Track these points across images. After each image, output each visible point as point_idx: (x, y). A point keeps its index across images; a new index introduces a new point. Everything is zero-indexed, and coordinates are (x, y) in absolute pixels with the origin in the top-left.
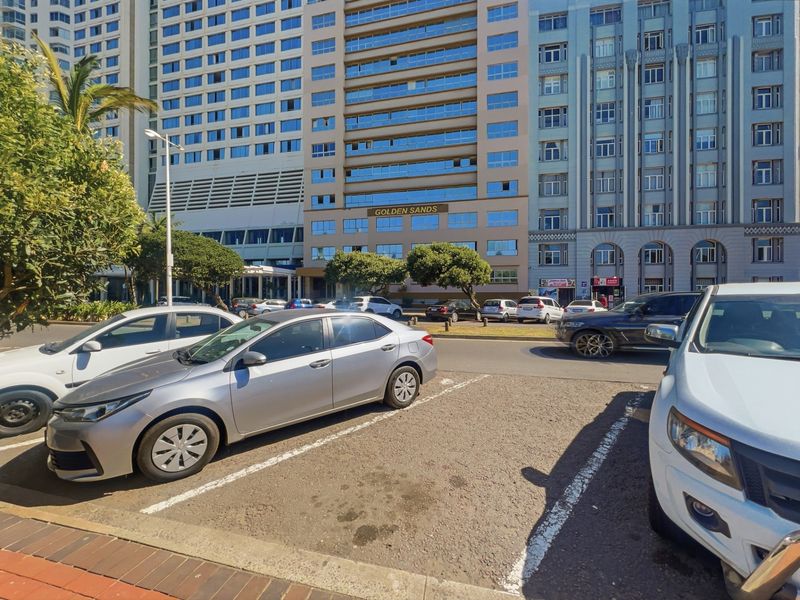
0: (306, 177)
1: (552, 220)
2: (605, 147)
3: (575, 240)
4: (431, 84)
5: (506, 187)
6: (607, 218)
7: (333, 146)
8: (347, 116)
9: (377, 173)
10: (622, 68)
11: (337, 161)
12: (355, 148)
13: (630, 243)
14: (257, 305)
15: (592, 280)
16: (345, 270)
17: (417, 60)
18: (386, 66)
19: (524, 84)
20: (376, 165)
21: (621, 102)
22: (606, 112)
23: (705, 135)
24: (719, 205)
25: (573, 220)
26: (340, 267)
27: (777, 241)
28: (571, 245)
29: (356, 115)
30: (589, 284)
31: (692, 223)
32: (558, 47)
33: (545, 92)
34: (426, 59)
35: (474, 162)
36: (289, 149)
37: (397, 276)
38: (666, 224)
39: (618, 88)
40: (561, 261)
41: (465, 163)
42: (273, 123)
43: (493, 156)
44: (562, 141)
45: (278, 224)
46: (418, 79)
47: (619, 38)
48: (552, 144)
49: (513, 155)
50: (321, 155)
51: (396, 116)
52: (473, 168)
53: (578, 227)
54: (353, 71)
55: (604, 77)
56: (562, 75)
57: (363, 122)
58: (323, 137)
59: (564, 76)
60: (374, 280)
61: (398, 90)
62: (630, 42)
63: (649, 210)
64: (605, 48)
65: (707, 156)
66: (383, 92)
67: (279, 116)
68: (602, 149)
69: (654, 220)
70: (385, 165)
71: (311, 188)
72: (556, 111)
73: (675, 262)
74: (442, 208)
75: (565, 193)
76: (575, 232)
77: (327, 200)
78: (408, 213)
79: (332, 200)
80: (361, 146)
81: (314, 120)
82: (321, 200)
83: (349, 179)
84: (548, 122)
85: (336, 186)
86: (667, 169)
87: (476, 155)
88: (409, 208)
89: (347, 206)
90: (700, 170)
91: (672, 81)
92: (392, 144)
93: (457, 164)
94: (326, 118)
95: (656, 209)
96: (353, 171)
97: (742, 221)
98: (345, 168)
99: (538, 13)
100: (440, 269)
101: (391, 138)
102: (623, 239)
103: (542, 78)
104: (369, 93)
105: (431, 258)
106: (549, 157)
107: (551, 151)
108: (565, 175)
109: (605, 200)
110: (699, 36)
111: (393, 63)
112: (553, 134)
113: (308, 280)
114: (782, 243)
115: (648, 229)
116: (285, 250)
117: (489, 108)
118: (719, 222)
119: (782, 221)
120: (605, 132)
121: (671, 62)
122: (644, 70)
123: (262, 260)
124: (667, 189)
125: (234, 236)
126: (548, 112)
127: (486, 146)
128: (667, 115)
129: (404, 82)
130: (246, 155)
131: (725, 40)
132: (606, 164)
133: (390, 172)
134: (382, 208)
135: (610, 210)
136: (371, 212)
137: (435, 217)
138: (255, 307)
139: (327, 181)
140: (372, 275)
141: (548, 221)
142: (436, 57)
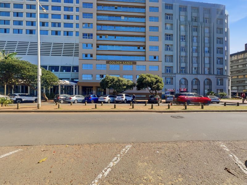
0: (80, 46)
1: (169, 70)
2: (183, 48)
3: (175, 76)
4: (130, 19)
5: (155, 58)
6: (183, 71)
7: (92, 35)
8: (98, 24)
9: (109, 48)
10: (187, 25)
11: (94, 41)
12: (101, 37)
13: (190, 78)
15: (180, 89)
17: (125, 9)
18: (113, 9)
19: (160, 24)
20: (109, 45)
21: (187, 36)
22: (184, 38)
23: (207, 49)
24: (210, 69)
25: (175, 71)
27: (222, 80)
28: (174, 78)
29: (101, 25)
30: (179, 90)
31: (204, 73)
32: (170, 15)
33: (166, 28)
34: (128, 9)
35: (144, 48)
36: (68, 35)
38: (198, 73)
39: (186, 31)
40: (171, 83)
41: (142, 48)
42: (60, 23)
43: (151, 47)
44: (171, 45)
45: (64, 64)
46: (125, 16)
47: (186, 16)
48: (168, 46)
49: (157, 47)
50: (87, 38)
51: (117, 28)
52: (144, 50)
53: (176, 73)
54: (100, 8)
55: (182, 27)
56: (171, 24)
57: (104, 28)
58: (88, 31)
59: (172, 25)
61: (118, 19)
62: (189, 19)
63: (194, 69)
64: (182, 19)
65: (207, 55)
66: (112, 18)
67: (63, 21)
68: (182, 49)
69: (195, 72)
70: (113, 45)
71: (82, 51)
72: (170, 35)
73: (200, 84)
74: (134, 63)
75: (172, 61)
76: (175, 74)
77: (89, 56)
78: (122, 64)
79: (91, 56)
80: (103, 37)
81: (83, 23)
82: (86, 56)
83: (98, 49)
84: (167, 38)
85: (93, 50)
86: (198, 57)
87: (145, 46)
88: (122, 62)
89: (97, 59)
90: (206, 58)
91: (199, 32)
92: (115, 38)
93: (139, 48)
94: (89, 24)
95: (195, 68)
96: (100, 46)
97: (215, 74)
98: (97, 44)
99: (164, 3)
101: (115, 36)
102: (188, 77)
103: (166, 24)
104: (107, 18)
106: (167, 50)
108: (172, 56)
109: (183, 65)
110: (205, 21)
111: (116, 8)
112: (169, 42)
113: (80, 87)
114: (223, 80)
115: (194, 74)
116: (69, 75)
117: (150, 30)
118: (210, 73)
119: (223, 74)
120: (183, 44)
121: (199, 26)
122: (193, 27)
124: (198, 63)
126: (167, 35)
127: (149, 43)
128: (198, 42)
129: (120, 16)
131: (211, 23)
132: (183, 54)
133: (115, 48)
134: (112, 61)
135: (184, 68)
136: (108, 62)
137: (131, 66)
139: (89, 48)
141: (167, 70)
142: (131, 10)
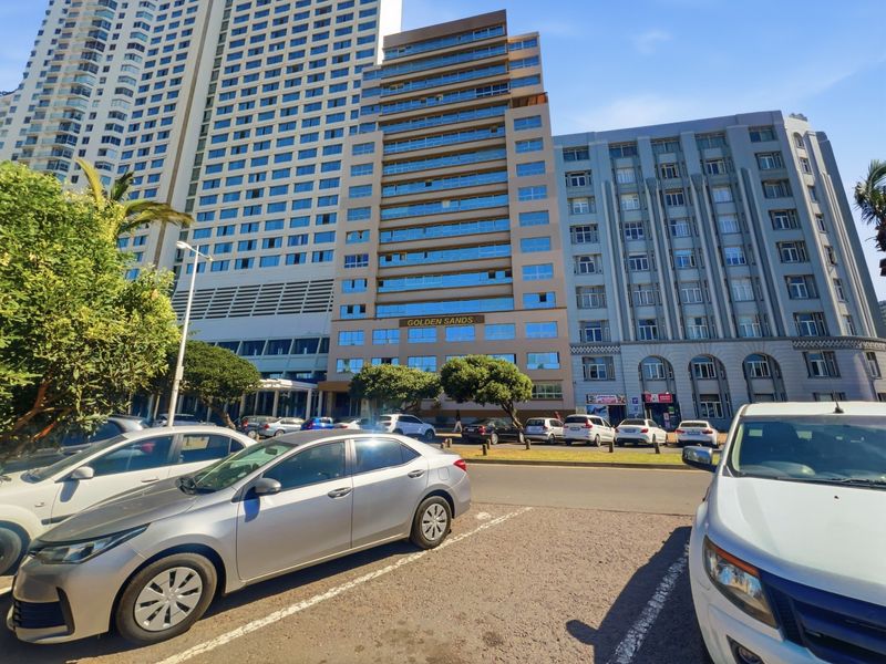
0: (336, 286)
1: (594, 332)
2: (638, 262)
3: (620, 352)
4: (466, 204)
5: (543, 298)
6: (649, 331)
7: (366, 257)
8: (381, 230)
9: (409, 284)
10: (644, 192)
11: (369, 272)
12: (389, 259)
13: (679, 356)
14: (270, 425)
15: (643, 396)
16: (373, 385)
17: (450, 183)
18: (422, 187)
19: (555, 205)
20: (410, 276)
21: (648, 221)
22: (635, 230)
23: (733, 252)
24: (761, 318)
25: (615, 332)
26: (367, 381)
27: (829, 355)
28: (616, 358)
29: (391, 229)
30: (640, 400)
31: (738, 336)
32: (582, 174)
33: (573, 211)
34: (460, 182)
35: (509, 275)
36: (321, 259)
37: (430, 391)
38: (711, 337)
39: (644, 209)
40: (609, 376)
41: (500, 275)
42: (307, 235)
43: (528, 269)
44: (595, 256)
45: (303, 334)
46: (452, 199)
47: (638, 168)
48: (586, 259)
49: (548, 267)
50: (353, 266)
51: (432, 232)
52: (508, 280)
53: (621, 339)
54: (390, 191)
55: (629, 201)
56: (589, 198)
57: (398, 236)
58: (357, 249)
59: (591, 198)
60: (404, 395)
61: (433, 208)
62: (649, 171)
63: (691, 323)
64: (626, 176)
65: (739, 271)
66: (418, 209)
67: (313, 228)
68: (636, 264)
69: (699, 332)
70: (420, 276)
71: (341, 298)
72: (587, 229)
73: (728, 376)
74: (478, 319)
75: (604, 306)
76: (619, 344)
77: (356, 310)
78: (443, 323)
79: (363, 309)
80: (395, 259)
81: (348, 233)
82: (350, 310)
83: (381, 290)
84: (580, 238)
85: (367, 296)
86: (702, 283)
87: (511, 268)
88: (444, 319)
89: (378, 316)
90: (735, 284)
91: (692, 204)
92: (426, 256)
93: (492, 276)
94: (361, 232)
95: (698, 321)
96: (385, 282)
97: (788, 334)
98: (377, 279)
99: (561, 147)
100: (477, 384)
101: (426, 251)
102: (670, 352)
103: (571, 200)
104: (405, 210)
105: (466, 371)
106: (584, 271)
107: (585, 264)
108: (601, 288)
109: (646, 313)
110: (711, 168)
111: (428, 184)
112: (585, 249)
113: (330, 395)
114: (834, 357)
115: (693, 341)
116: (307, 362)
117: (522, 225)
118: (765, 335)
119: (828, 335)
120: (637, 247)
121: (689, 188)
122: (665, 196)
123: (281, 373)
124: (706, 301)
125: (253, 347)
126: (579, 229)
127: (519, 260)
128: (694, 233)
129: (439, 201)
130: (276, 264)
131: (734, 171)
132: (641, 277)
133: (424, 283)
134: (414, 318)
135: (651, 322)
136: (404, 323)
137: (471, 327)
138: (267, 427)
139: (358, 291)
140: (402, 390)
141: (590, 333)
142: (469, 180)
